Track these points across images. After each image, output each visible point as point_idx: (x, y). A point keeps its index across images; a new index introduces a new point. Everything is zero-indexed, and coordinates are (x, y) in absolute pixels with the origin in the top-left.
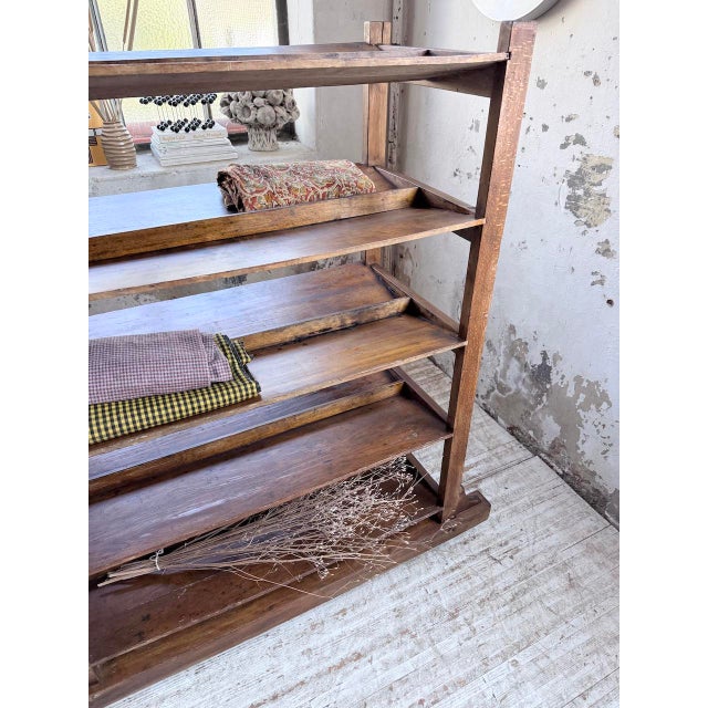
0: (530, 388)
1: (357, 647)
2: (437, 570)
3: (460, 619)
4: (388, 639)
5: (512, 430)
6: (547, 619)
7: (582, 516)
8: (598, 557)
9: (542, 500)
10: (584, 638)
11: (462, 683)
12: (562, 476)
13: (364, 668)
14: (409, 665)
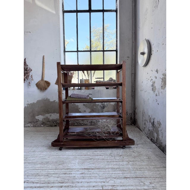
0: (152, 128)
1: (101, 154)
2: (122, 151)
3: (122, 156)
4: (107, 155)
5: (151, 140)
6: (139, 160)
7: (159, 152)
8: (158, 157)
9: (151, 149)
10: (145, 164)
11: (117, 162)
12: (159, 147)
13: (101, 156)
14: (109, 158)
